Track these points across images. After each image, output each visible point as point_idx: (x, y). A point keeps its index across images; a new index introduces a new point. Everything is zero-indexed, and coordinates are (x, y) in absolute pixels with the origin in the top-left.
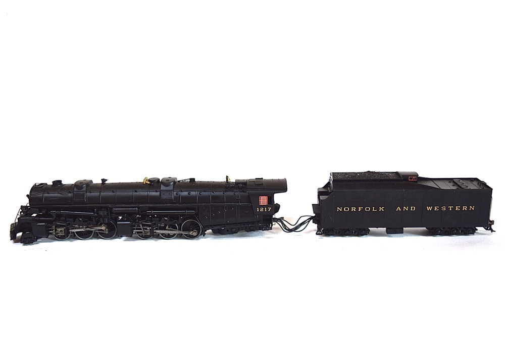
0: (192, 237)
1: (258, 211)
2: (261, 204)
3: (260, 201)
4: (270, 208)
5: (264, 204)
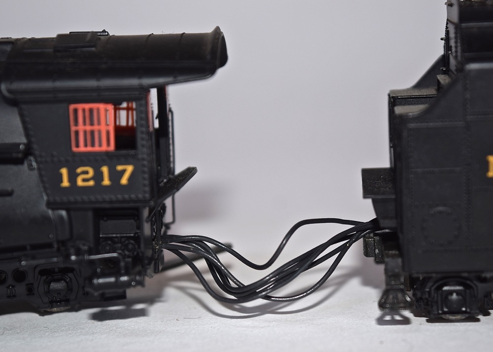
1: (66, 183)
2: (82, 149)
3: (73, 128)
4: (130, 169)
5: (97, 149)
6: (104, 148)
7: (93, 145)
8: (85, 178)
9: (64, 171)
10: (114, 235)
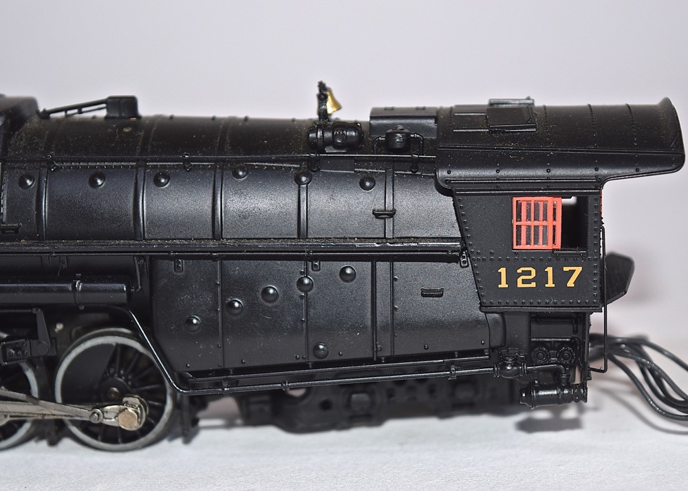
0: (114, 438)
1: (504, 285)
2: (523, 246)
3: (515, 224)
4: (578, 270)
5: (540, 246)
6: (550, 246)
7: (536, 242)
8: (526, 279)
9: (503, 271)
10: (547, 340)
